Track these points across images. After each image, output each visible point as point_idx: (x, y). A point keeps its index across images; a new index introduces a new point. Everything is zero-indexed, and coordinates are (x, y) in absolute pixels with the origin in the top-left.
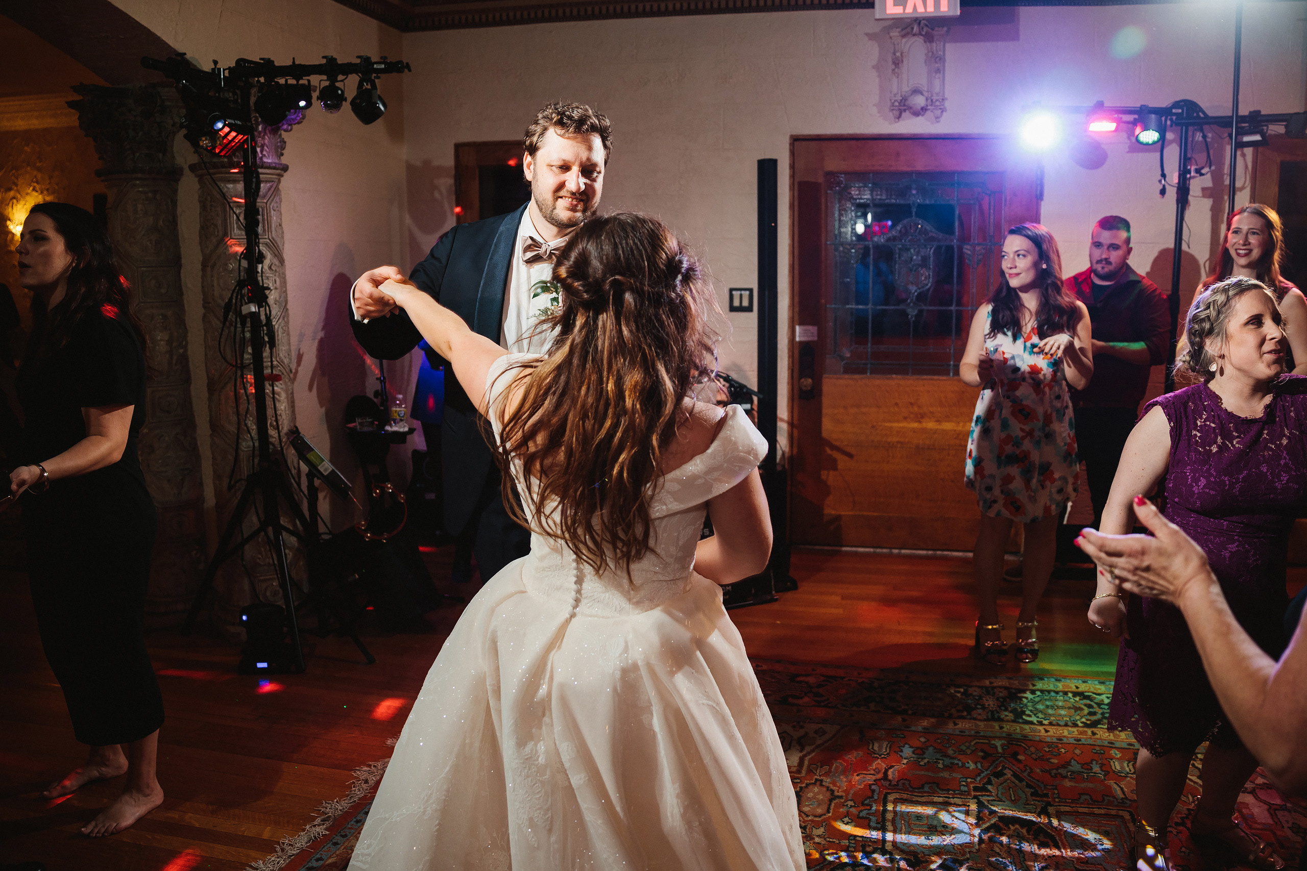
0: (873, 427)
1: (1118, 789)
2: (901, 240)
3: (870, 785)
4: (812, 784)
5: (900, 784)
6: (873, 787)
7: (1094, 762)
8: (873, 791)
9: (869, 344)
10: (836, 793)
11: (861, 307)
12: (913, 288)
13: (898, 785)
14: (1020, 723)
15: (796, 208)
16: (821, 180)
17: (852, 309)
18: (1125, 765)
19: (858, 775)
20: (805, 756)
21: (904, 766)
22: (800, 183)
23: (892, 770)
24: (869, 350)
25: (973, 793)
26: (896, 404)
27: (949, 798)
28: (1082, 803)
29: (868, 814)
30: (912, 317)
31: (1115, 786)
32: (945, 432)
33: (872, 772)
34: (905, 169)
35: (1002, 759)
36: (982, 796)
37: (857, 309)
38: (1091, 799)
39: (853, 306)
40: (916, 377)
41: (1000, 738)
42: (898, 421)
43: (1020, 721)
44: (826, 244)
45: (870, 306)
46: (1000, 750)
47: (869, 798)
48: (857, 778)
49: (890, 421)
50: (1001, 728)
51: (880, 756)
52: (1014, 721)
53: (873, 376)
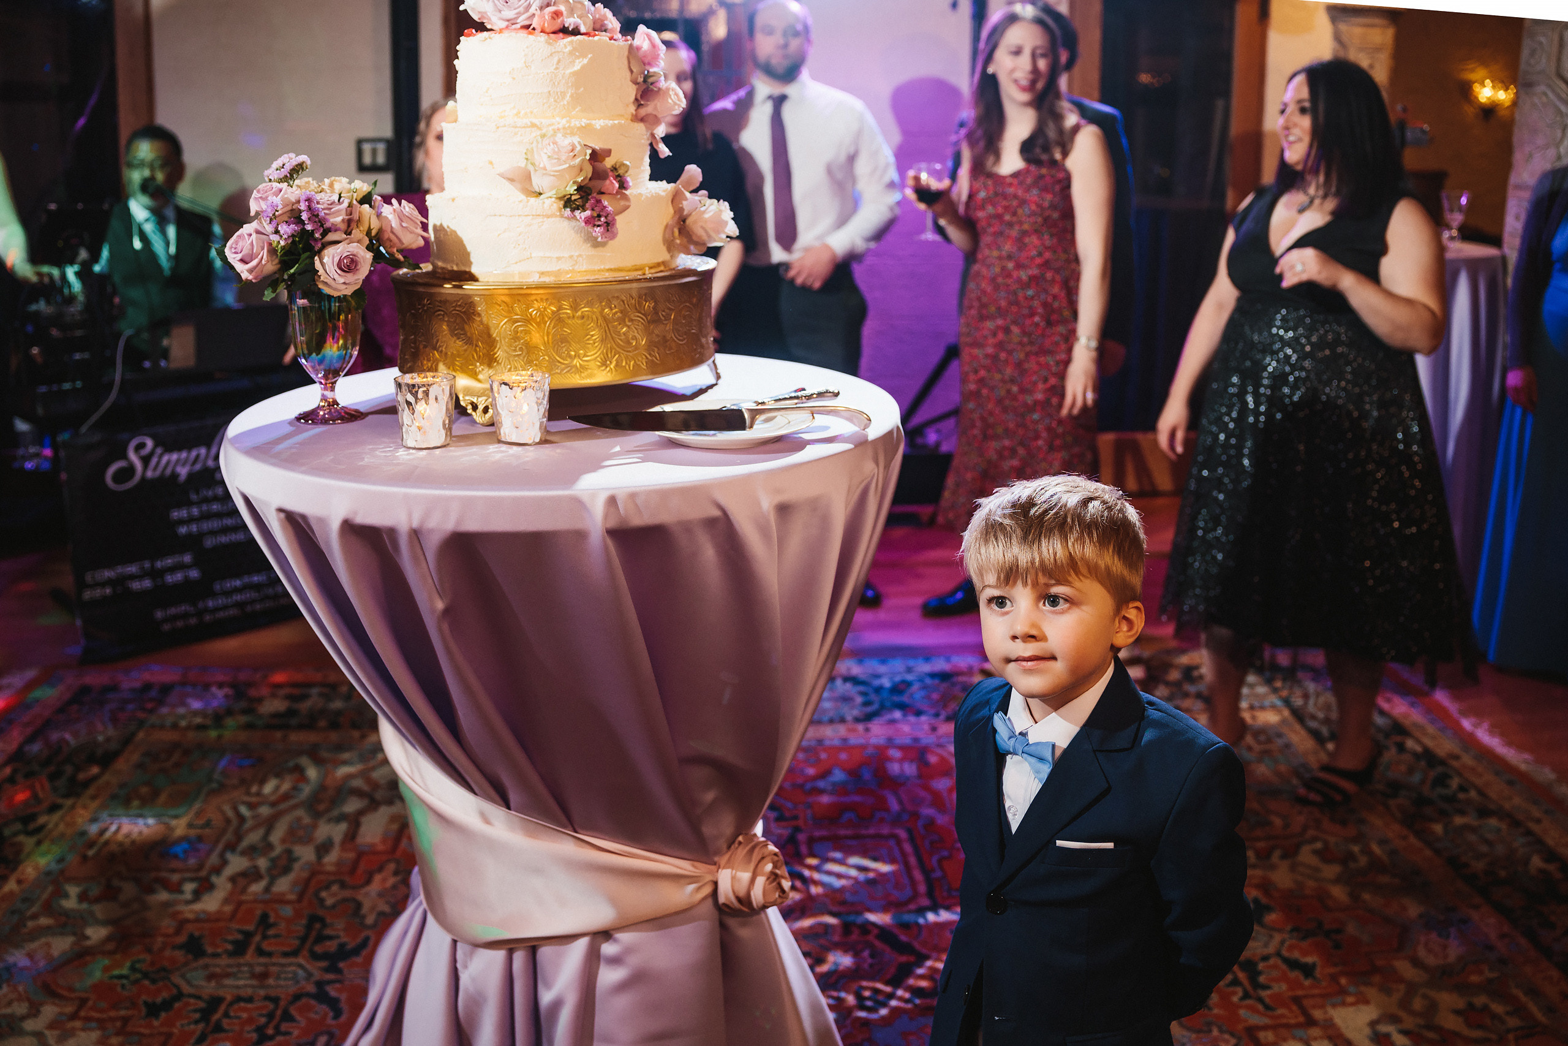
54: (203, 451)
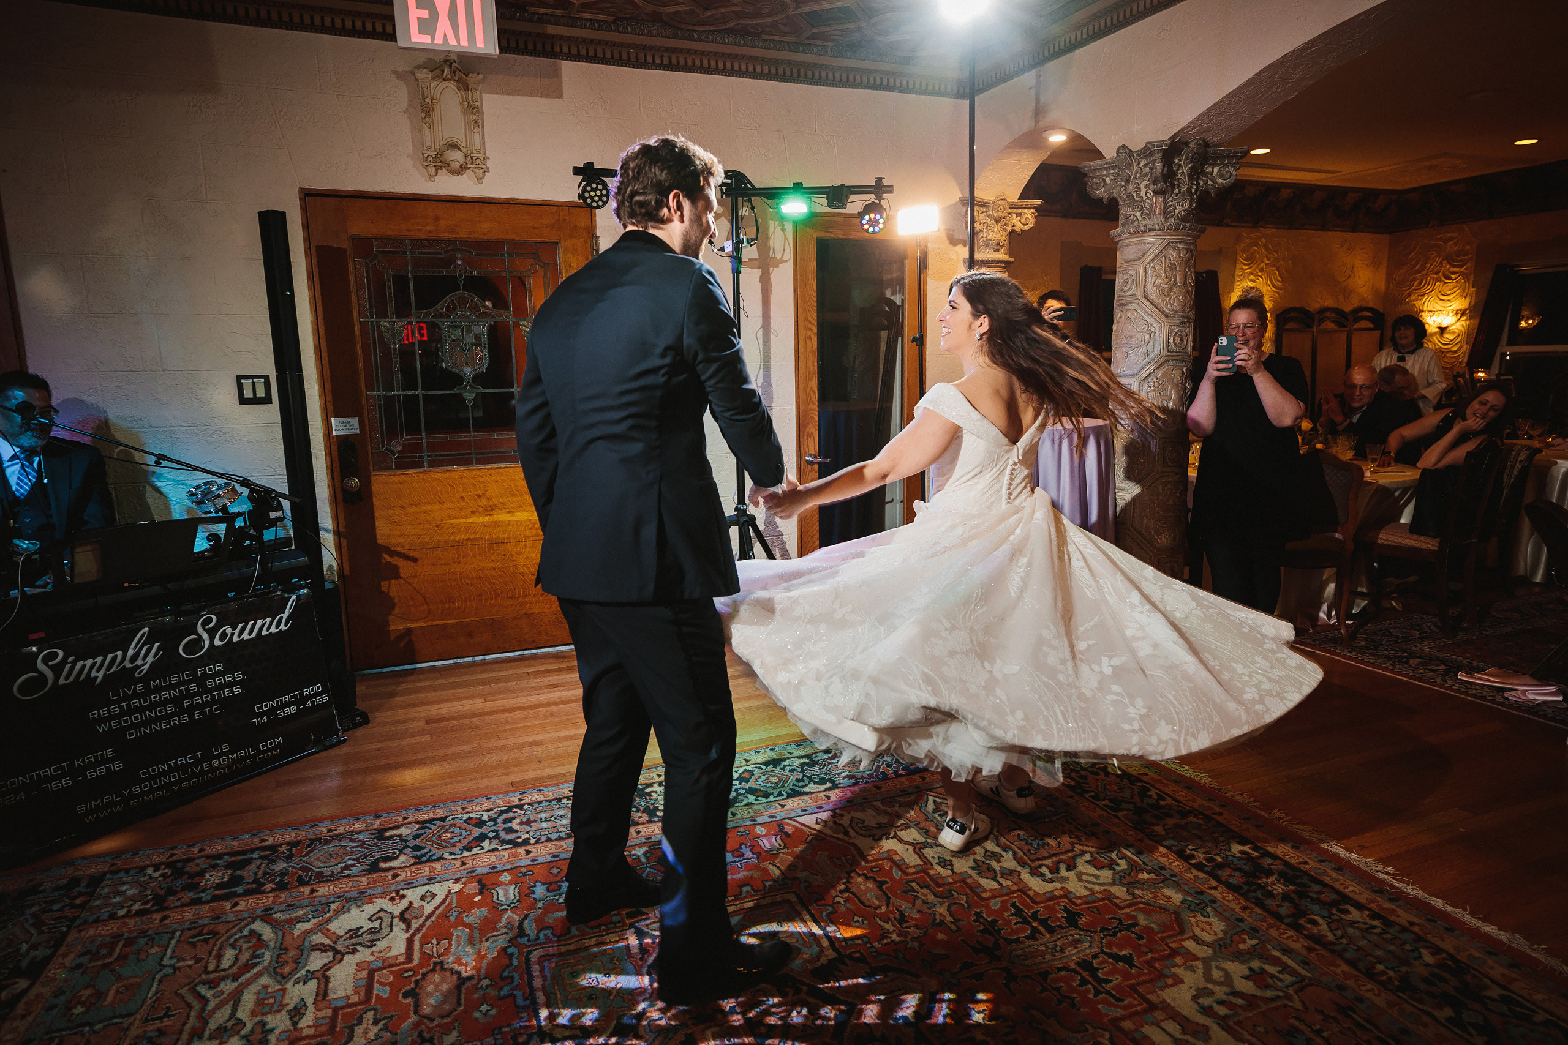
0: (437, 526)
1: (775, 868)
3: (504, 949)
4: (431, 970)
5: (541, 935)
6: (509, 951)
7: (743, 846)
8: (512, 955)
9: (424, 434)
10: (464, 975)
11: (409, 393)
12: (467, 370)
13: (539, 938)
14: (655, 822)
16: (345, 244)
18: (773, 840)
19: (487, 940)
20: (413, 935)
21: (540, 911)
22: (318, 248)
23: (526, 922)
24: (424, 440)
25: (628, 922)
27: (602, 936)
28: (745, 898)
29: (511, 989)
30: (469, 401)
31: (771, 867)
32: (519, 523)
33: (504, 930)
34: (447, 235)
35: (648, 869)
36: (638, 922)
38: (753, 889)
39: (400, 392)
40: (480, 466)
41: (640, 845)
42: (466, 517)
43: (656, 819)
45: (419, 392)
46: (644, 860)
47: (508, 966)
48: (487, 944)
49: (456, 518)
50: (638, 832)
51: (509, 906)
52: (650, 822)
53: (432, 469)
54: (119, 654)
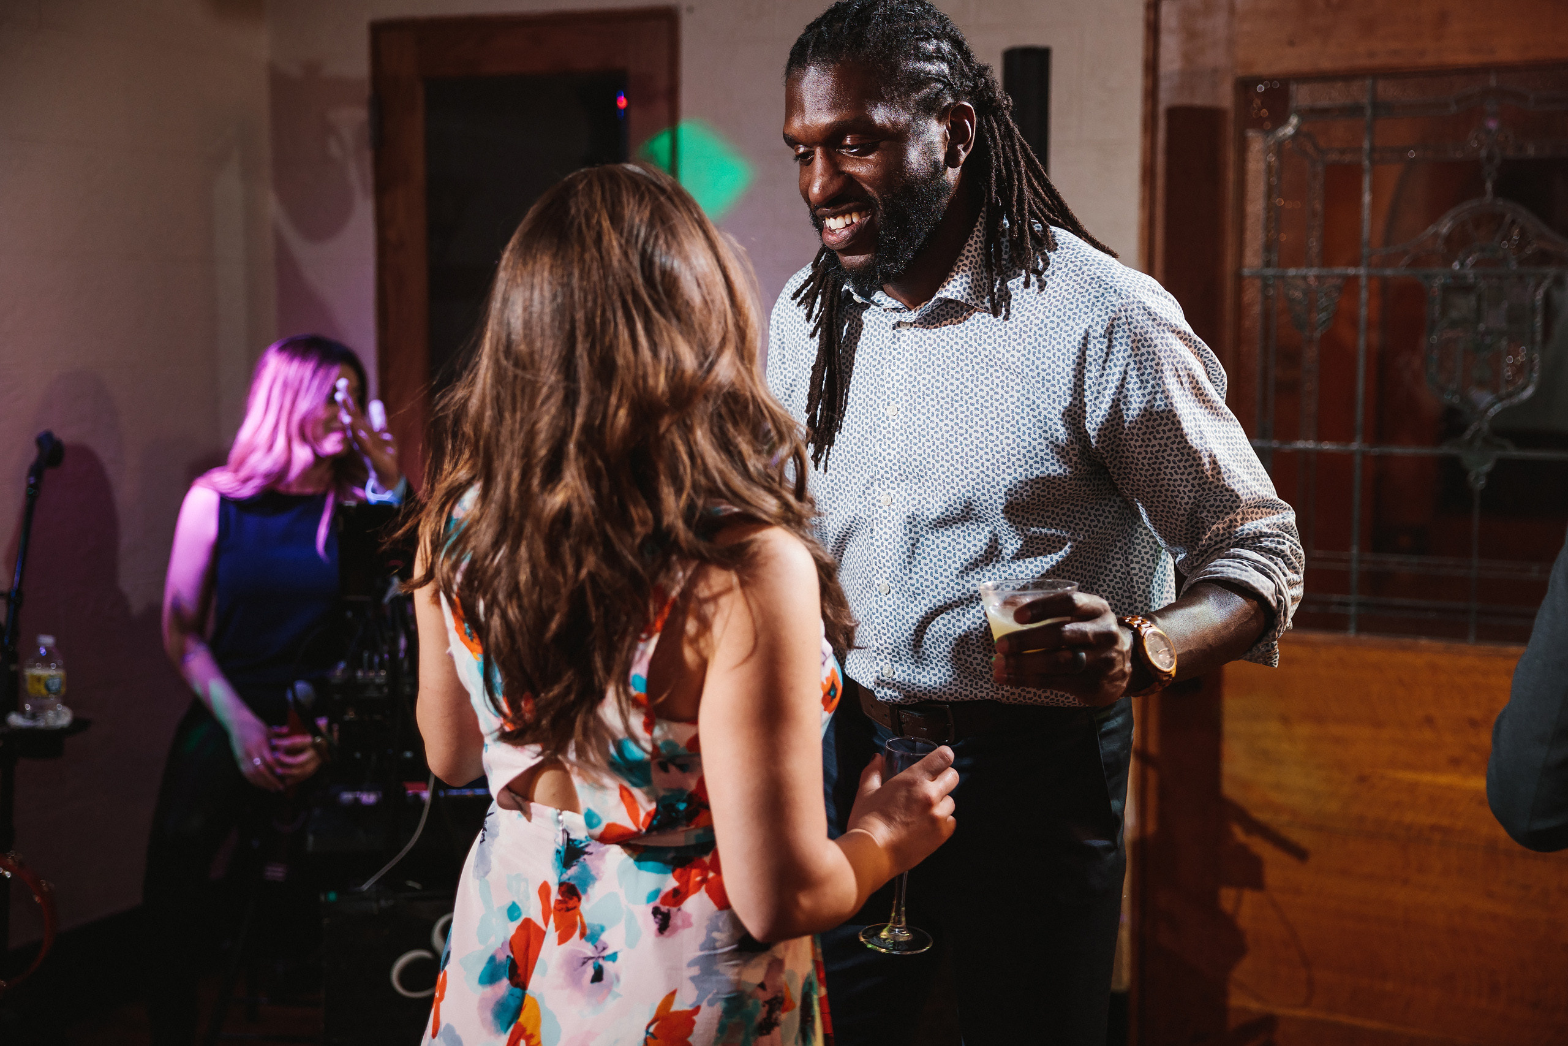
2: (1448, 263)
9: (1355, 550)
11: (1327, 446)
12: (1483, 398)
15: (1160, 182)
16: (1225, 98)
17: (1306, 452)
22: (1173, 113)
24: (1354, 566)
26: (1429, 721)
30: (1477, 478)
34: (1464, 58)
37: (1321, 454)
39: (1310, 445)
40: (1487, 647)
44: (1239, 277)
45: (1355, 446)
53: (1364, 637)
